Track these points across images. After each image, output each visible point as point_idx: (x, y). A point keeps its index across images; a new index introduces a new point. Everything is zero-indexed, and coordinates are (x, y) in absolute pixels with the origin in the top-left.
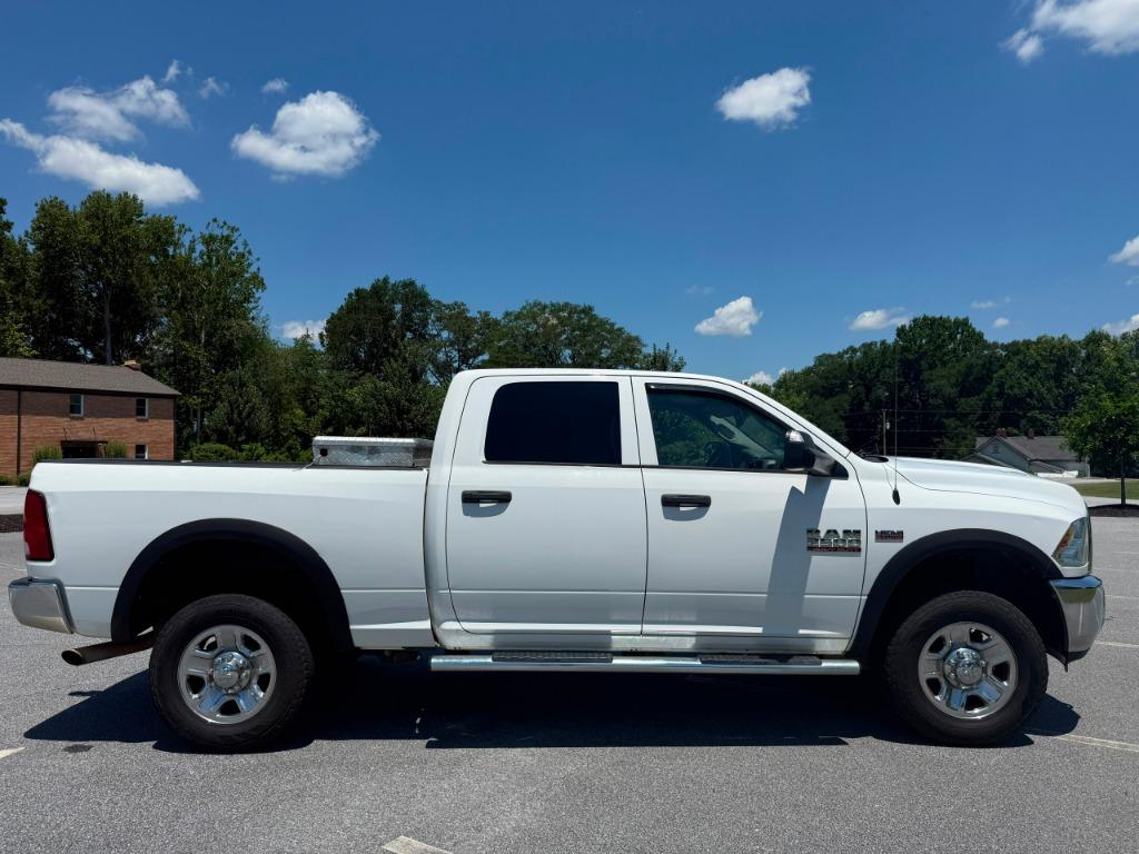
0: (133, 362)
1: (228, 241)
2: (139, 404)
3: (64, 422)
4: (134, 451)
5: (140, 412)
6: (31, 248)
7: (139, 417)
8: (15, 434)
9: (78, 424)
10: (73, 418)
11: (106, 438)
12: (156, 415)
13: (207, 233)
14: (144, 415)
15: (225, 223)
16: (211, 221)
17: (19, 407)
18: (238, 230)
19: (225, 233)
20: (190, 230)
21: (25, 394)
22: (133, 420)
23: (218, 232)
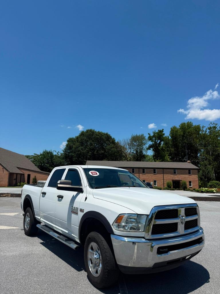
0: (189, 161)
1: (215, 127)
2: (189, 171)
3: (172, 176)
4: (189, 183)
5: (190, 173)
6: (170, 138)
7: (189, 174)
8: (163, 178)
9: (175, 176)
10: (174, 175)
11: (182, 179)
12: (194, 174)
13: (209, 127)
14: (190, 174)
15: (214, 123)
16: (210, 123)
17: (163, 172)
18: (217, 124)
19: (214, 126)
20: (205, 127)
21: (164, 170)
22: (188, 175)
23: (212, 126)
